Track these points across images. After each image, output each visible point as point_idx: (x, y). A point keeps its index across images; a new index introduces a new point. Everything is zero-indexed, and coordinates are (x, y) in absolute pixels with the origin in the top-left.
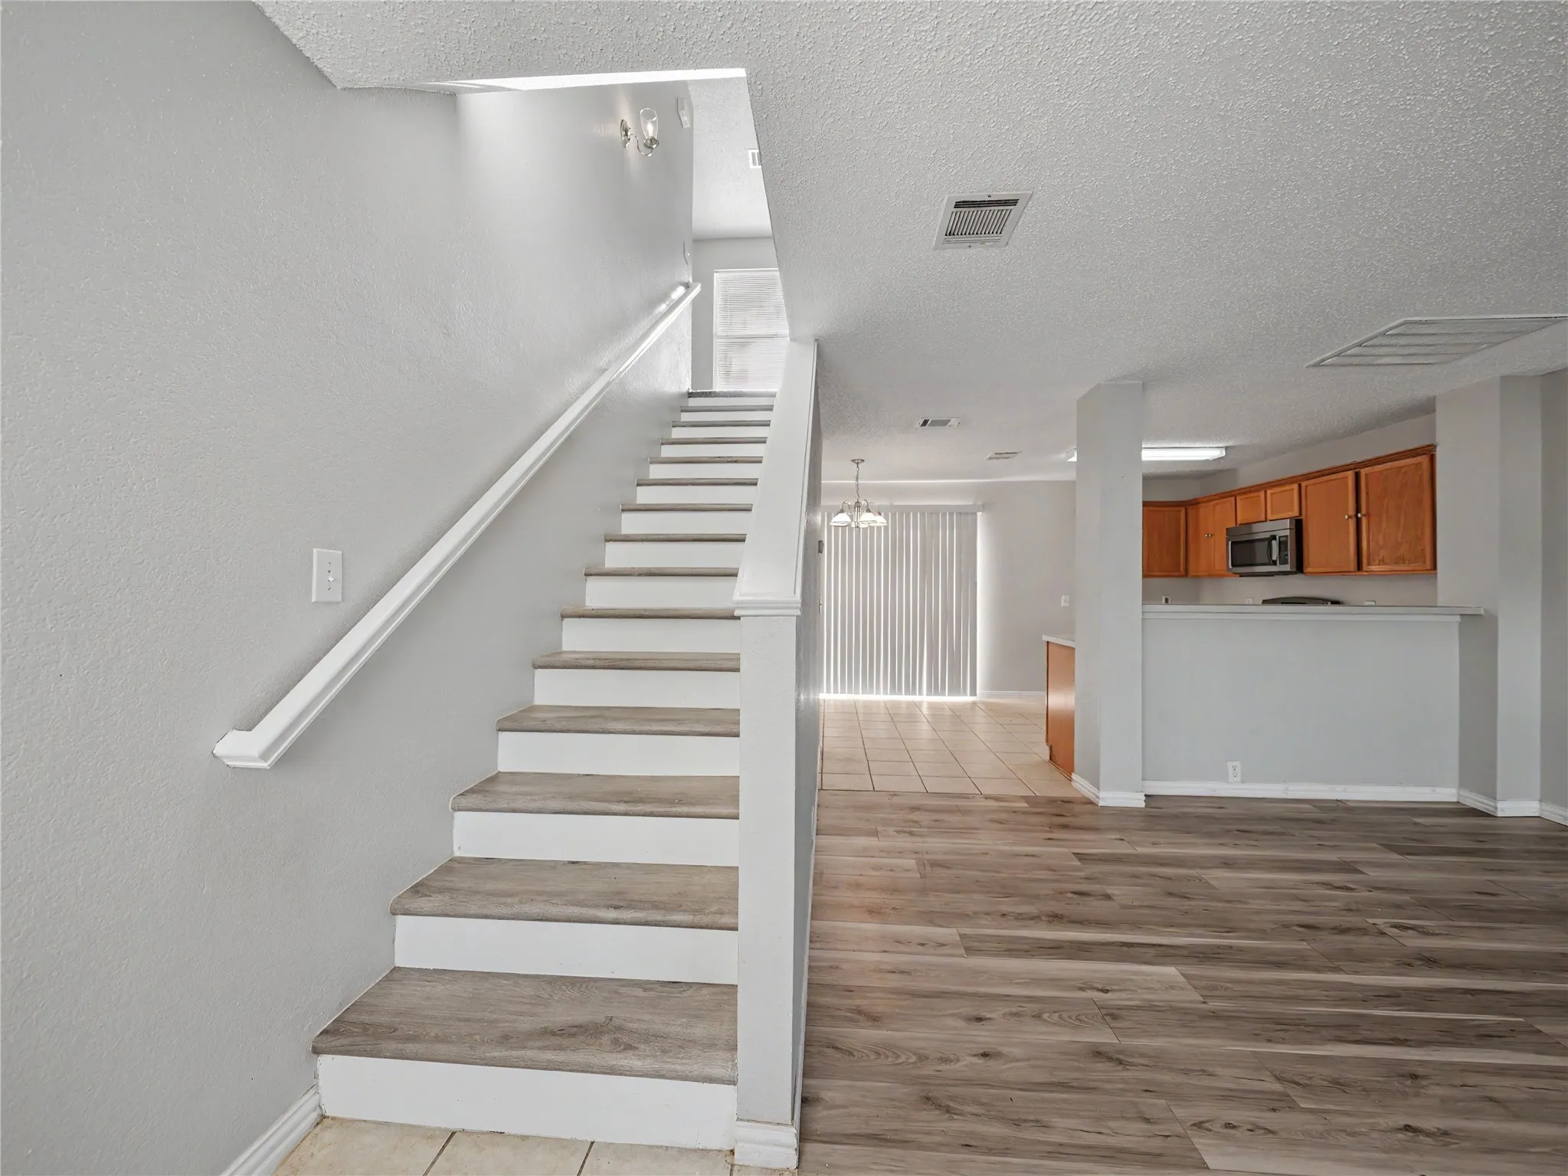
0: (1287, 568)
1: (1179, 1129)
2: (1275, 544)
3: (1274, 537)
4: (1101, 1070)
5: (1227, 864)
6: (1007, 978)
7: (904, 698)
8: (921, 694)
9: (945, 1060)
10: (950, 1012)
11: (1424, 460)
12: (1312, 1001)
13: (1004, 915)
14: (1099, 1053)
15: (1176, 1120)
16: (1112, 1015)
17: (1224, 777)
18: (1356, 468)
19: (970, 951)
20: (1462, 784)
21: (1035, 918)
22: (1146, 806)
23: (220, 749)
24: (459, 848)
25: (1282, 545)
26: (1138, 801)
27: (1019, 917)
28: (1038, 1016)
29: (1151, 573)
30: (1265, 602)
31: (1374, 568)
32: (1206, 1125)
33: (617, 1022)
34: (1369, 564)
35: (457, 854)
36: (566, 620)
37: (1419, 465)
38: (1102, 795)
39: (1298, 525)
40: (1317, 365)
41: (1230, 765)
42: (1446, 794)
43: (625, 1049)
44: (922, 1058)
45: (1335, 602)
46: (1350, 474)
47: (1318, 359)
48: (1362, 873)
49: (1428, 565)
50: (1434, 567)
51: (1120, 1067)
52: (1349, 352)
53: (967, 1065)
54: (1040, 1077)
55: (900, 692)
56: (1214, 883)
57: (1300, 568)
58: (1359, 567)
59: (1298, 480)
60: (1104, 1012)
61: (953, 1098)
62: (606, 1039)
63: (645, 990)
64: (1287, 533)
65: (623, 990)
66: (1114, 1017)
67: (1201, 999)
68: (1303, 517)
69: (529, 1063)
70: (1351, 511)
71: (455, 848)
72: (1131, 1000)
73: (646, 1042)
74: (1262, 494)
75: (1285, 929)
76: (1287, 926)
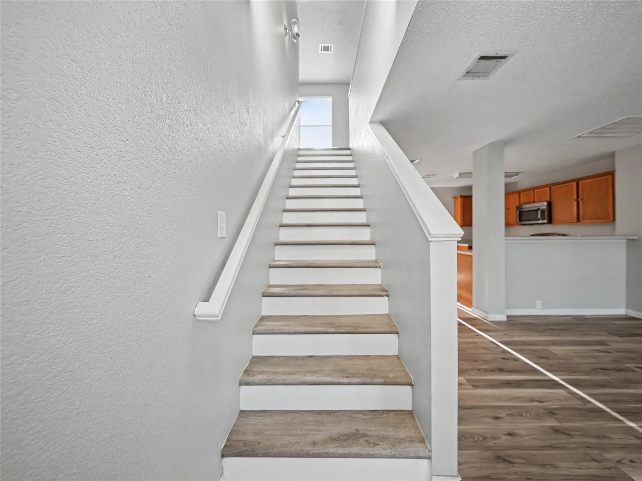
0: (545, 221)
1: (613, 465)
2: (539, 212)
3: (539, 209)
4: (562, 439)
5: (554, 343)
6: (498, 398)
9: (494, 438)
10: (484, 415)
11: (610, 177)
12: (625, 402)
13: (479, 370)
14: (556, 431)
15: (607, 460)
16: (551, 413)
17: (534, 307)
18: (578, 181)
19: (475, 387)
20: (628, 307)
21: (492, 370)
22: (508, 320)
23: (197, 312)
24: (256, 352)
25: (543, 212)
26: (503, 318)
27: (486, 371)
28: (521, 415)
30: (532, 235)
31: (585, 221)
32: (623, 462)
33: (362, 432)
34: (583, 219)
35: (255, 354)
36: (277, 247)
37: (607, 179)
38: (489, 316)
39: (550, 204)
40: (579, 137)
41: (537, 302)
42: (621, 311)
43: (374, 446)
44: (484, 438)
45: (564, 235)
46: (575, 183)
47: (581, 134)
48: (609, 345)
49: (611, 219)
50: (614, 219)
51: (569, 437)
52: (594, 132)
53: (504, 440)
54: (540, 444)
56: (555, 352)
57: (550, 221)
58: (578, 220)
59: (550, 186)
60: (547, 411)
61: (508, 456)
62: (362, 440)
63: (364, 415)
64: (545, 207)
65: (354, 415)
66: (553, 414)
67: (582, 403)
68: (552, 200)
69: (332, 455)
70: (575, 197)
71: (254, 352)
72: (554, 405)
73: (383, 441)
74: (532, 192)
75: (595, 371)
76: (595, 369)
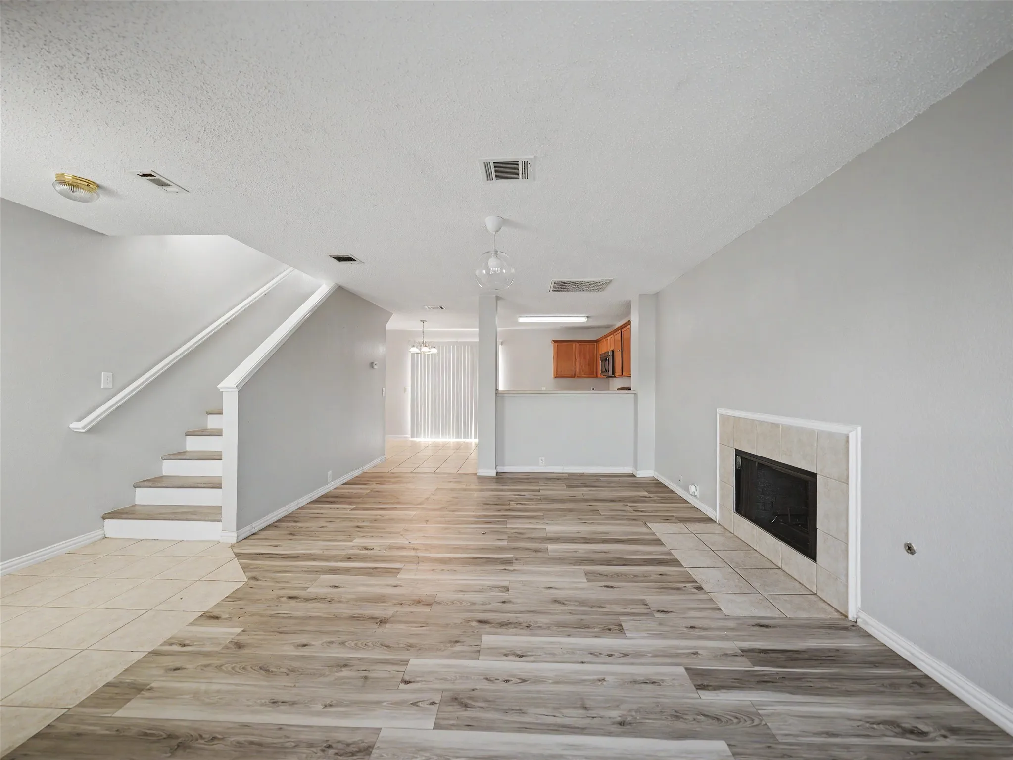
2: (607, 362)
3: (607, 359)
7: (462, 440)
8: (471, 438)
22: (496, 475)
23: (71, 426)
26: (493, 473)
29: (580, 376)
38: (479, 471)
39: (613, 354)
41: (540, 459)
46: (620, 331)
55: (461, 437)
57: (613, 373)
58: (622, 373)
59: (613, 332)
64: (610, 357)
68: (614, 350)
70: (620, 347)
